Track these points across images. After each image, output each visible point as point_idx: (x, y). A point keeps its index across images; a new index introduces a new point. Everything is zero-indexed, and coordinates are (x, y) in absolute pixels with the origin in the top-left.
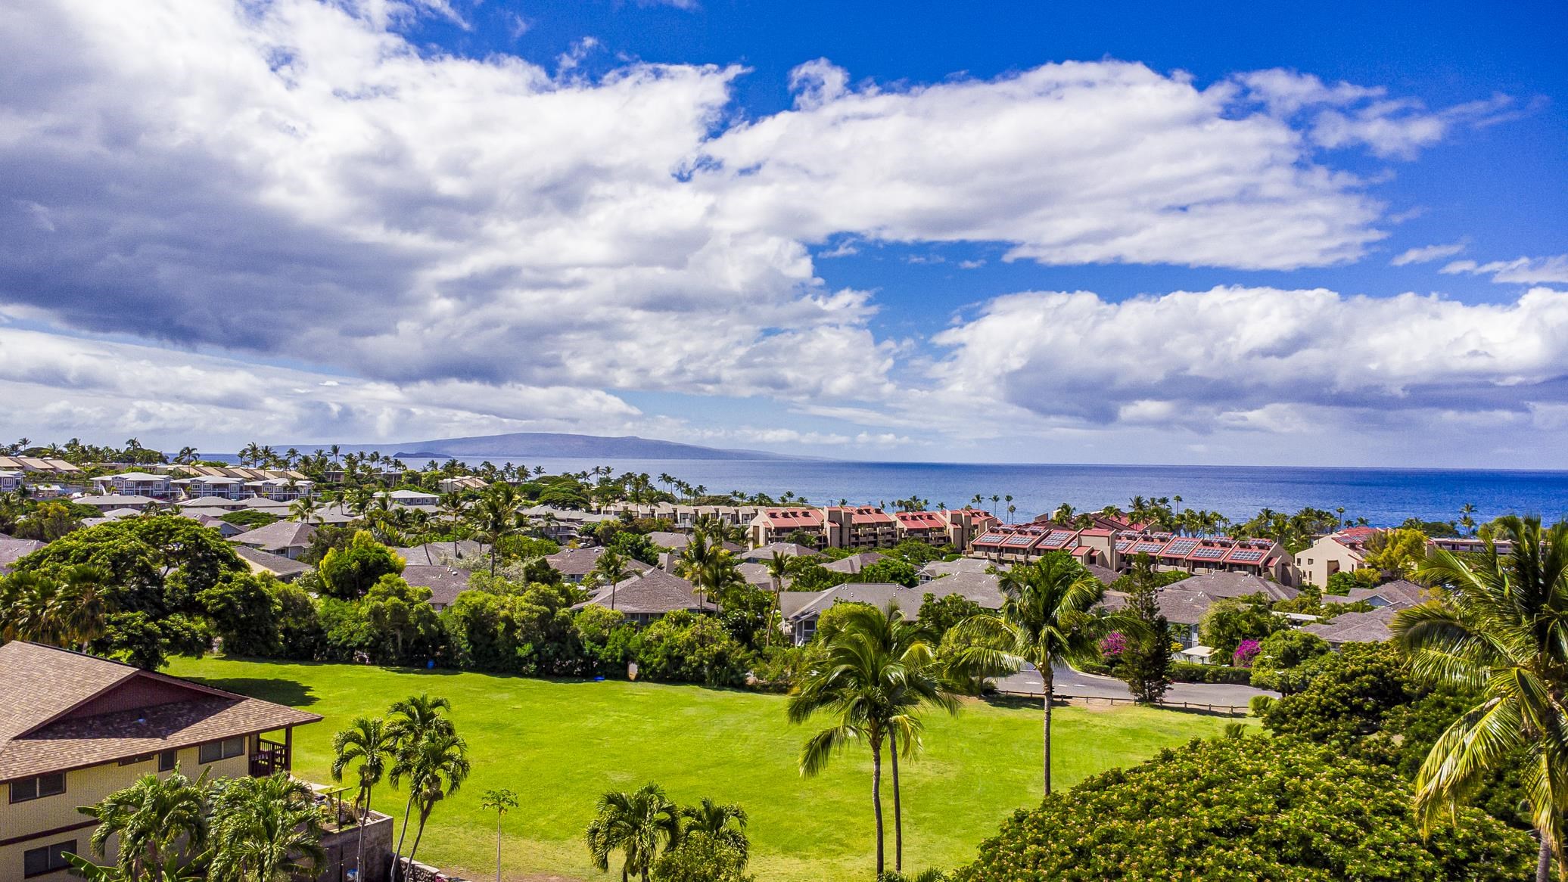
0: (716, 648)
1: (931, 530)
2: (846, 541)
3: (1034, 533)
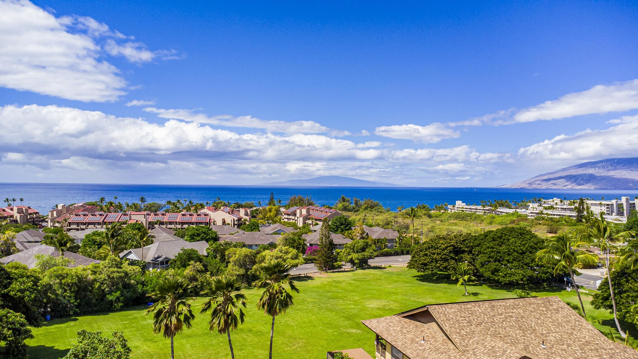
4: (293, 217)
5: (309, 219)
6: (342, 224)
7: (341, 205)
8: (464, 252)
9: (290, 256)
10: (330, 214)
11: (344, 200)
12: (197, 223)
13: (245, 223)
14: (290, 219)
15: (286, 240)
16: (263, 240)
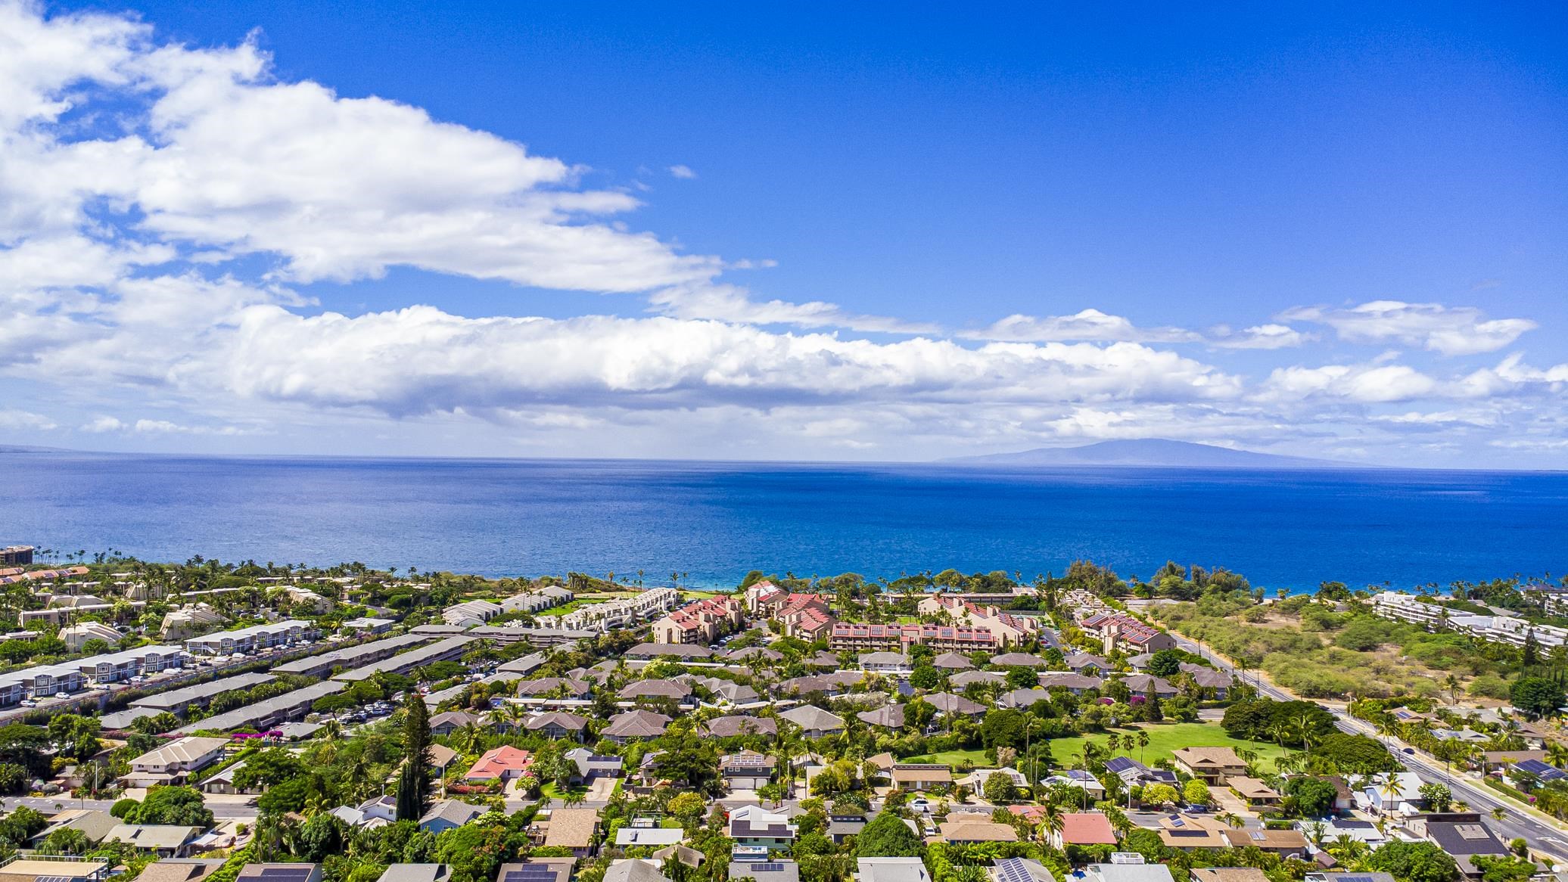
4: (1097, 633)
5: (1121, 641)
6: (1166, 661)
7: (1165, 581)
8: (1262, 718)
9: (1123, 710)
10: (1151, 637)
11: (1172, 570)
12: (978, 642)
13: (1031, 640)
14: (1092, 634)
15: (1110, 687)
16: (1085, 684)
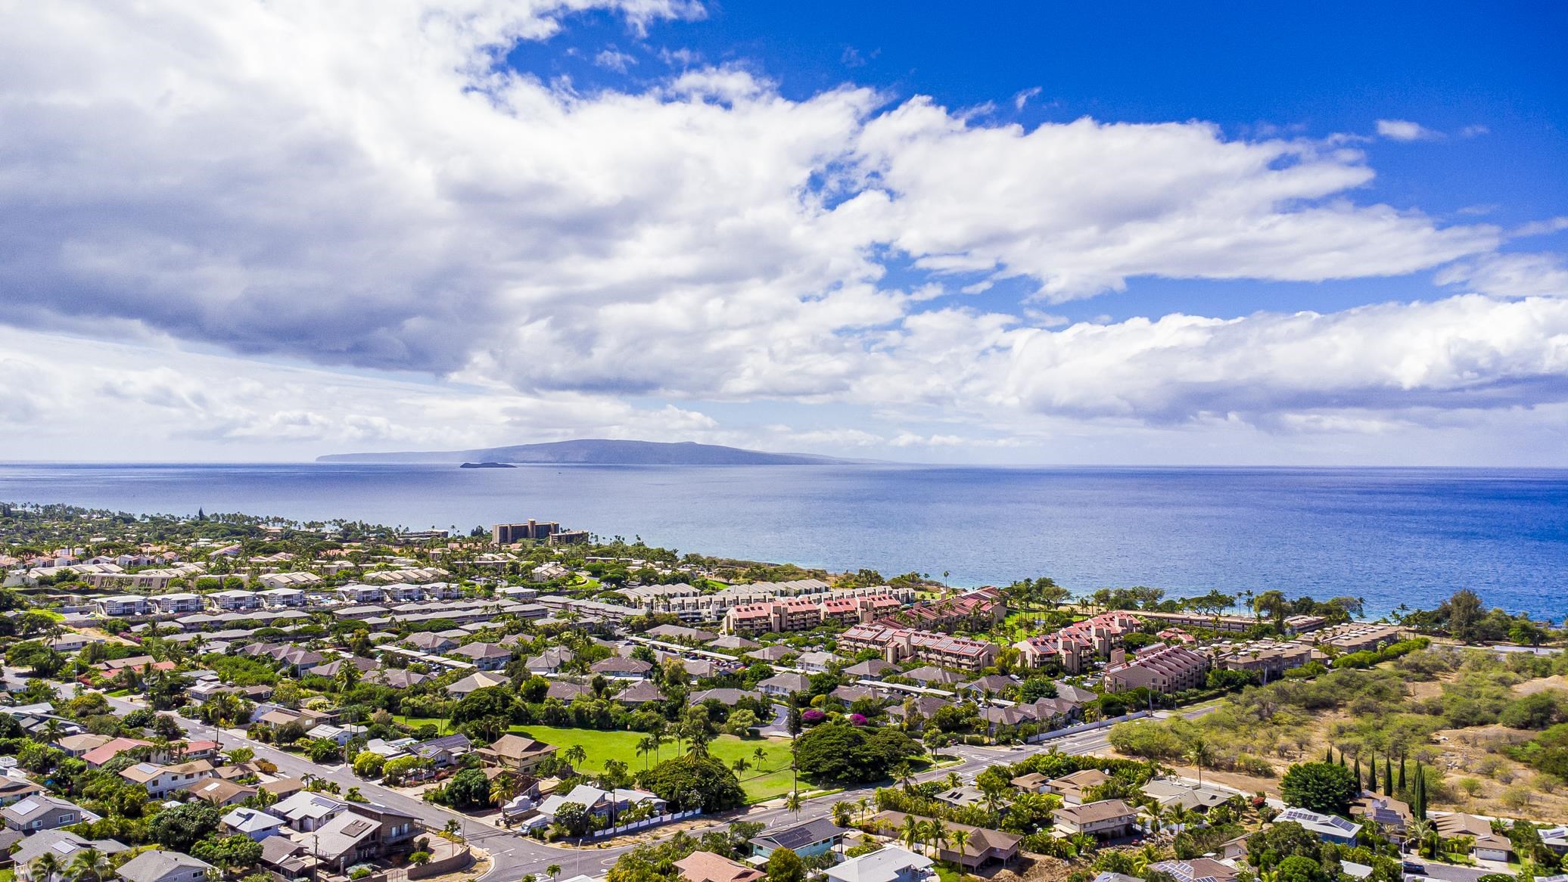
0: (654, 721)
1: (846, 612)
2: (784, 625)
3: (876, 631)
